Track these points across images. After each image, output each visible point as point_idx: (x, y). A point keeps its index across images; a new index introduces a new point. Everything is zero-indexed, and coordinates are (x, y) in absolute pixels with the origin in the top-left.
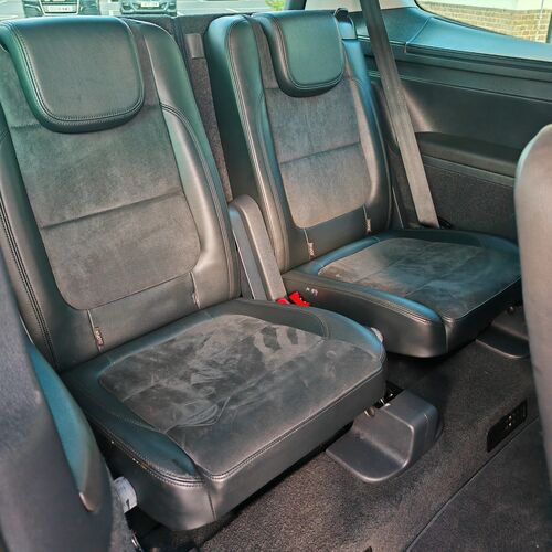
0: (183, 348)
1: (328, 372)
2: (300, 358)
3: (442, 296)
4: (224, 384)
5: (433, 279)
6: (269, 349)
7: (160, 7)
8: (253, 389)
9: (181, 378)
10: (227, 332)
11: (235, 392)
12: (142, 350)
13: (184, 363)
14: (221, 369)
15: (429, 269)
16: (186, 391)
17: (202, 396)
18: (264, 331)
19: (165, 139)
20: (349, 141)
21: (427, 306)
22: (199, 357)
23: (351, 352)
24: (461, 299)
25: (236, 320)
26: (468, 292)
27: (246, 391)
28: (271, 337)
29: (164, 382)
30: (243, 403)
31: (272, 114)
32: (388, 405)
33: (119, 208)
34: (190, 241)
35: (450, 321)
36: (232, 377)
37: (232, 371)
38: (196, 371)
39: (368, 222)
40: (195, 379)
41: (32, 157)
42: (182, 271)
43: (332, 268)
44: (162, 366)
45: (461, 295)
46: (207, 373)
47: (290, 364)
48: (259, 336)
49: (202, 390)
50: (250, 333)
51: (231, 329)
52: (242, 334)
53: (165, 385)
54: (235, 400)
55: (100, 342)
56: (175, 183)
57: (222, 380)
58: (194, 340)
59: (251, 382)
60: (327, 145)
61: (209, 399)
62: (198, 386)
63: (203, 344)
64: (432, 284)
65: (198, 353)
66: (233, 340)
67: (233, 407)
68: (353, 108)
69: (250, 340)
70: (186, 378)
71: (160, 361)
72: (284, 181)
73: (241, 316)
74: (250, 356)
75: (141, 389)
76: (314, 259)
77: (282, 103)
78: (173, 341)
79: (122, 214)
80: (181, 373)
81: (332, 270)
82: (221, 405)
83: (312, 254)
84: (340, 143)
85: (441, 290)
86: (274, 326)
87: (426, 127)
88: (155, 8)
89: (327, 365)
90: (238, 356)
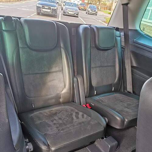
0: (54, 113)
1: (89, 127)
2: (83, 122)
3: (126, 113)
4: (62, 125)
5: (126, 108)
6: (76, 118)
7: (74, 14)
8: (69, 128)
9: (51, 121)
10: (67, 111)
11: (63, 127)
12: (44, 111)
13: (53, 117)
14: (62, 121)
15: (126, 105)
16: (51, 124)
17: (55, 127)
18: (76, 113)
19: (60, 56)
20: (112, 65)
21: (121, 115)
22: (57, 116)
23: (97, 123)
24: (131, 115)
25: (70, 108)
26: (134, 113)
27: (67, 128)
28: (77, 115)
29: (46, 121)
30: (65, 131)
31: (91, 54)
32: (105, 139)
33: (45, 73)
34: (62, 85)
35: (126, 120)
36: (64, 123)
37: (65, 122)
38: (55, 120)
39: (113, 88)
40: (55, 122)
41: (24, 56)
42: (58, 92)
43: (100, 99)
44: (48, 116)
45: (131, 114)
46: (58, 121)
47: (80, 123)
48: (74, 114)
49: (55, 125)
50: (72, 113)
51: (68, 110)
52: (70, 112)
53: (47, 122)
54: (63, 130)
55: (33, 107)
56: (61, 68)
57: (61, 124)
58: (57, 111)
59: (68, 126)
60: (106, 65)
61: (56, 128)
62: (55, 124)
63: (59, 113)
64: (125, 109)
65: (57, 115)
66: (67, 113)
67: (62, 131)
68: (115, 56)
69: (72, 114)
70: (52, 121)
71: (47, 115)
72: (91, 73)
73: (71, 107)
74: (71, 119)
75: (41, 122)
76: (96, 95)
77: (95, 51)
78: (52, 110)
79: (45, 74)
80: (51, 119)
81: (99, 100)
82: (59, 130)
83: (95, 94)
84: (109, 65)
85: (127, 111)
86: (79, 112)
87: (135, 65)
88: (72, 14)
89: (89, 126)
90: (67, 118)
